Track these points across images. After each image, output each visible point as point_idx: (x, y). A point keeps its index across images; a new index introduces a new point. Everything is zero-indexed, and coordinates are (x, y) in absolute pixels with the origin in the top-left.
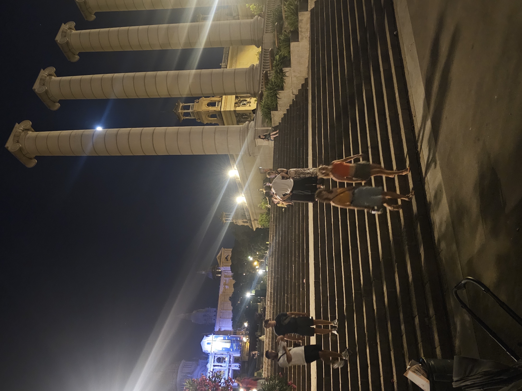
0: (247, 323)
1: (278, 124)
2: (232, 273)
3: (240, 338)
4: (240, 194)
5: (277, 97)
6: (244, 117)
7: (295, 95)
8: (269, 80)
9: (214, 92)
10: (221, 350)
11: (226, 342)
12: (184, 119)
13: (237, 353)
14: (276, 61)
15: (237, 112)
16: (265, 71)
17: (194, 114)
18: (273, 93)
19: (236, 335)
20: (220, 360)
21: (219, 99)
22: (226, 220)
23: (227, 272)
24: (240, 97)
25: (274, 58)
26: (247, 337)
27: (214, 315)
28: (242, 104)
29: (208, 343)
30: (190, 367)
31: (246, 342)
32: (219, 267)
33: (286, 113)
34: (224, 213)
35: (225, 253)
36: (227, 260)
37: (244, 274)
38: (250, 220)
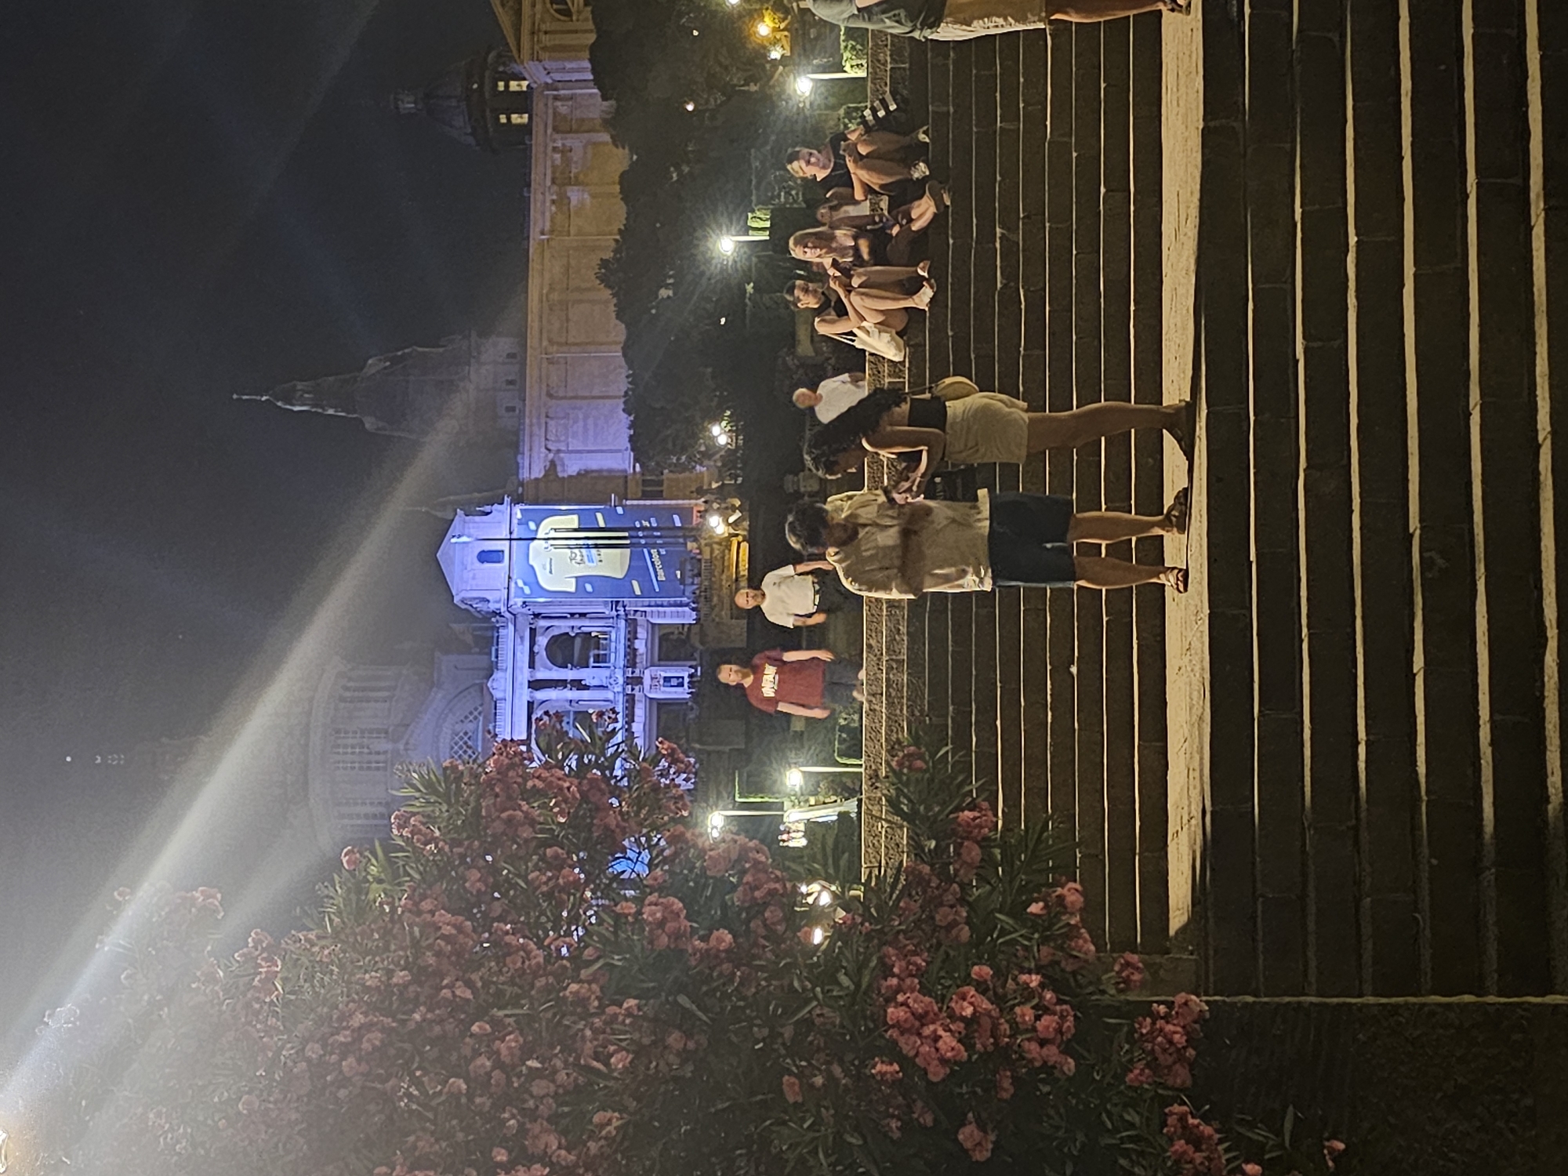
0: (724, 423)
2: (604, 98)
3: (684, 514)
10: (572, 589)
11: (596, 546)
13: (676, 605)
19: (659, 495)
20: (563, 650)
23: (571, 98)
26: (734, 509)
27: (511, 382)
29: (486, 557)
30: (385, 701)
31: (726, 543)
32: (512, 59)
37: (690, 107)
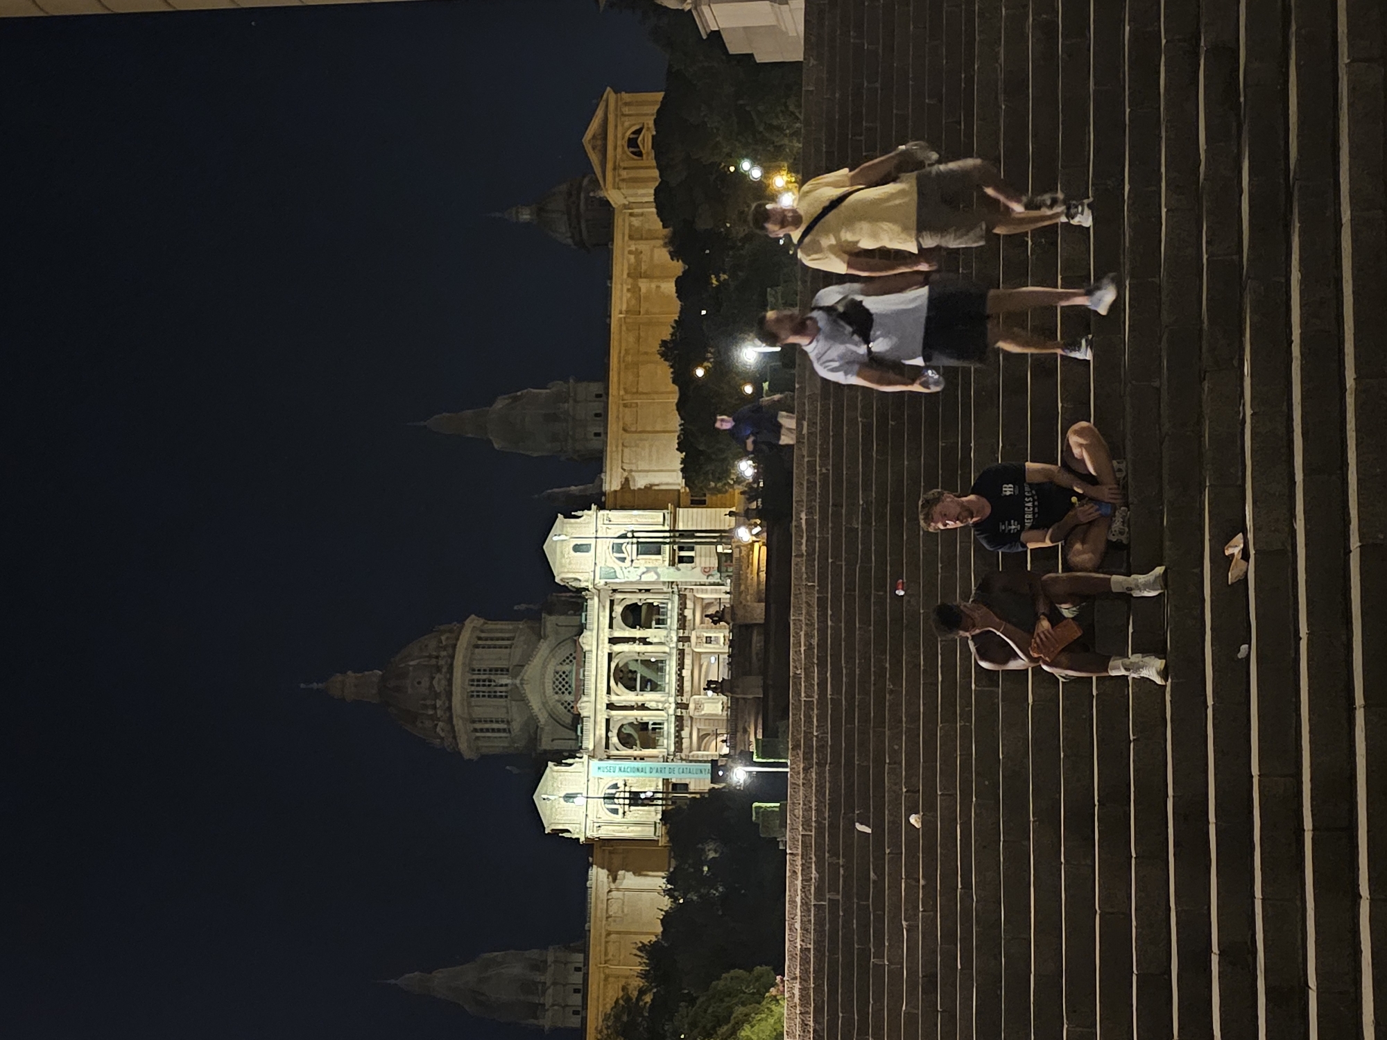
0: (749, 461)
13: (714, 585)
20: (637, 615)
23: (642, 214)
27: (597, 415)
29: (577, 548)
30: (506, 648)
31: (752, 547)
32: (600, 187)
35: (623, 119)
36: (639, 154)
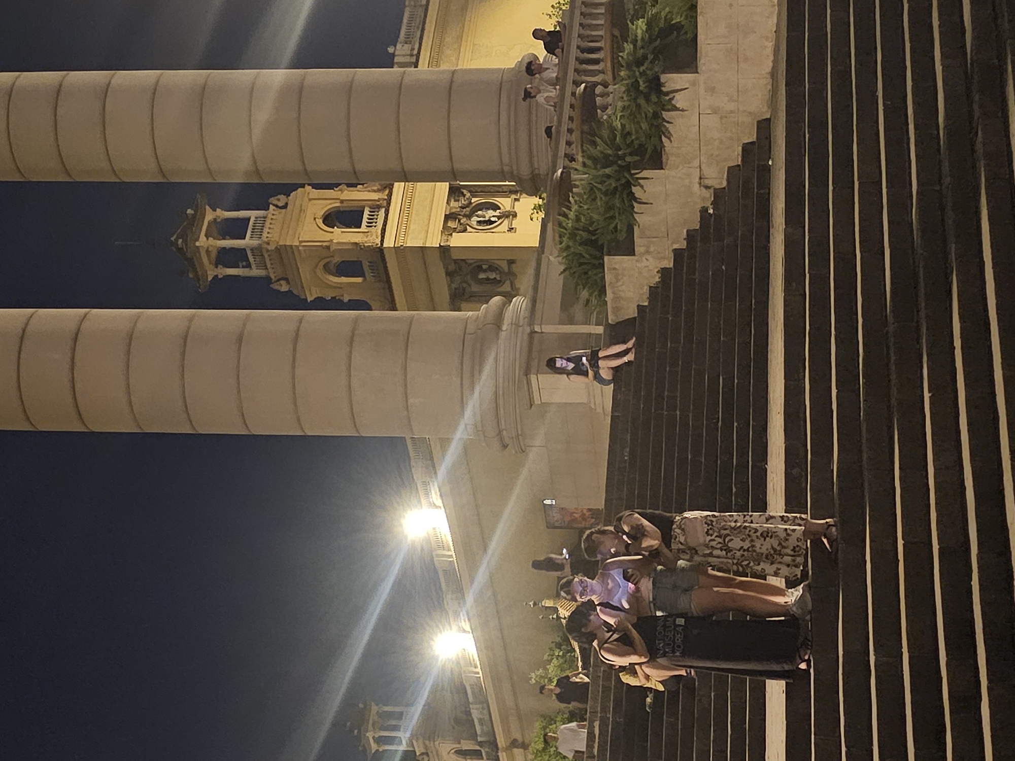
1: (631, 312)
4: (451, 619)
5: (632, 197)
6: (482, 276)
7: (712, 191)
8: (600, 123)
9: (358, 167)
12: (219, 277)
14: (634, 42)
15: (456, 256)
16: (583, 85)
17: (262, 255)
18: (618, 180)
21: (375, 196)
22: (380, 741)
24: (470, 192)
25: (628, 29)
28: (479, 222)
33: (671, 265)
34: (375, 708)
38: (493, 744)
